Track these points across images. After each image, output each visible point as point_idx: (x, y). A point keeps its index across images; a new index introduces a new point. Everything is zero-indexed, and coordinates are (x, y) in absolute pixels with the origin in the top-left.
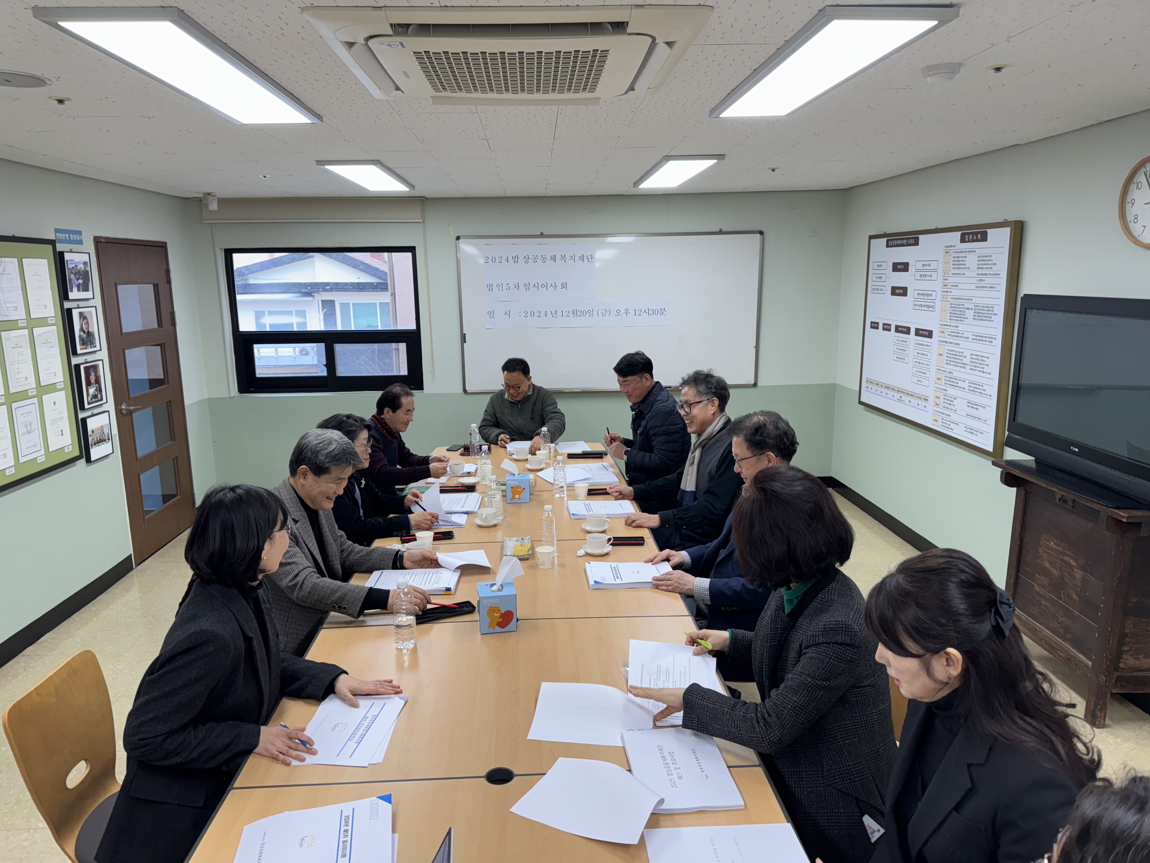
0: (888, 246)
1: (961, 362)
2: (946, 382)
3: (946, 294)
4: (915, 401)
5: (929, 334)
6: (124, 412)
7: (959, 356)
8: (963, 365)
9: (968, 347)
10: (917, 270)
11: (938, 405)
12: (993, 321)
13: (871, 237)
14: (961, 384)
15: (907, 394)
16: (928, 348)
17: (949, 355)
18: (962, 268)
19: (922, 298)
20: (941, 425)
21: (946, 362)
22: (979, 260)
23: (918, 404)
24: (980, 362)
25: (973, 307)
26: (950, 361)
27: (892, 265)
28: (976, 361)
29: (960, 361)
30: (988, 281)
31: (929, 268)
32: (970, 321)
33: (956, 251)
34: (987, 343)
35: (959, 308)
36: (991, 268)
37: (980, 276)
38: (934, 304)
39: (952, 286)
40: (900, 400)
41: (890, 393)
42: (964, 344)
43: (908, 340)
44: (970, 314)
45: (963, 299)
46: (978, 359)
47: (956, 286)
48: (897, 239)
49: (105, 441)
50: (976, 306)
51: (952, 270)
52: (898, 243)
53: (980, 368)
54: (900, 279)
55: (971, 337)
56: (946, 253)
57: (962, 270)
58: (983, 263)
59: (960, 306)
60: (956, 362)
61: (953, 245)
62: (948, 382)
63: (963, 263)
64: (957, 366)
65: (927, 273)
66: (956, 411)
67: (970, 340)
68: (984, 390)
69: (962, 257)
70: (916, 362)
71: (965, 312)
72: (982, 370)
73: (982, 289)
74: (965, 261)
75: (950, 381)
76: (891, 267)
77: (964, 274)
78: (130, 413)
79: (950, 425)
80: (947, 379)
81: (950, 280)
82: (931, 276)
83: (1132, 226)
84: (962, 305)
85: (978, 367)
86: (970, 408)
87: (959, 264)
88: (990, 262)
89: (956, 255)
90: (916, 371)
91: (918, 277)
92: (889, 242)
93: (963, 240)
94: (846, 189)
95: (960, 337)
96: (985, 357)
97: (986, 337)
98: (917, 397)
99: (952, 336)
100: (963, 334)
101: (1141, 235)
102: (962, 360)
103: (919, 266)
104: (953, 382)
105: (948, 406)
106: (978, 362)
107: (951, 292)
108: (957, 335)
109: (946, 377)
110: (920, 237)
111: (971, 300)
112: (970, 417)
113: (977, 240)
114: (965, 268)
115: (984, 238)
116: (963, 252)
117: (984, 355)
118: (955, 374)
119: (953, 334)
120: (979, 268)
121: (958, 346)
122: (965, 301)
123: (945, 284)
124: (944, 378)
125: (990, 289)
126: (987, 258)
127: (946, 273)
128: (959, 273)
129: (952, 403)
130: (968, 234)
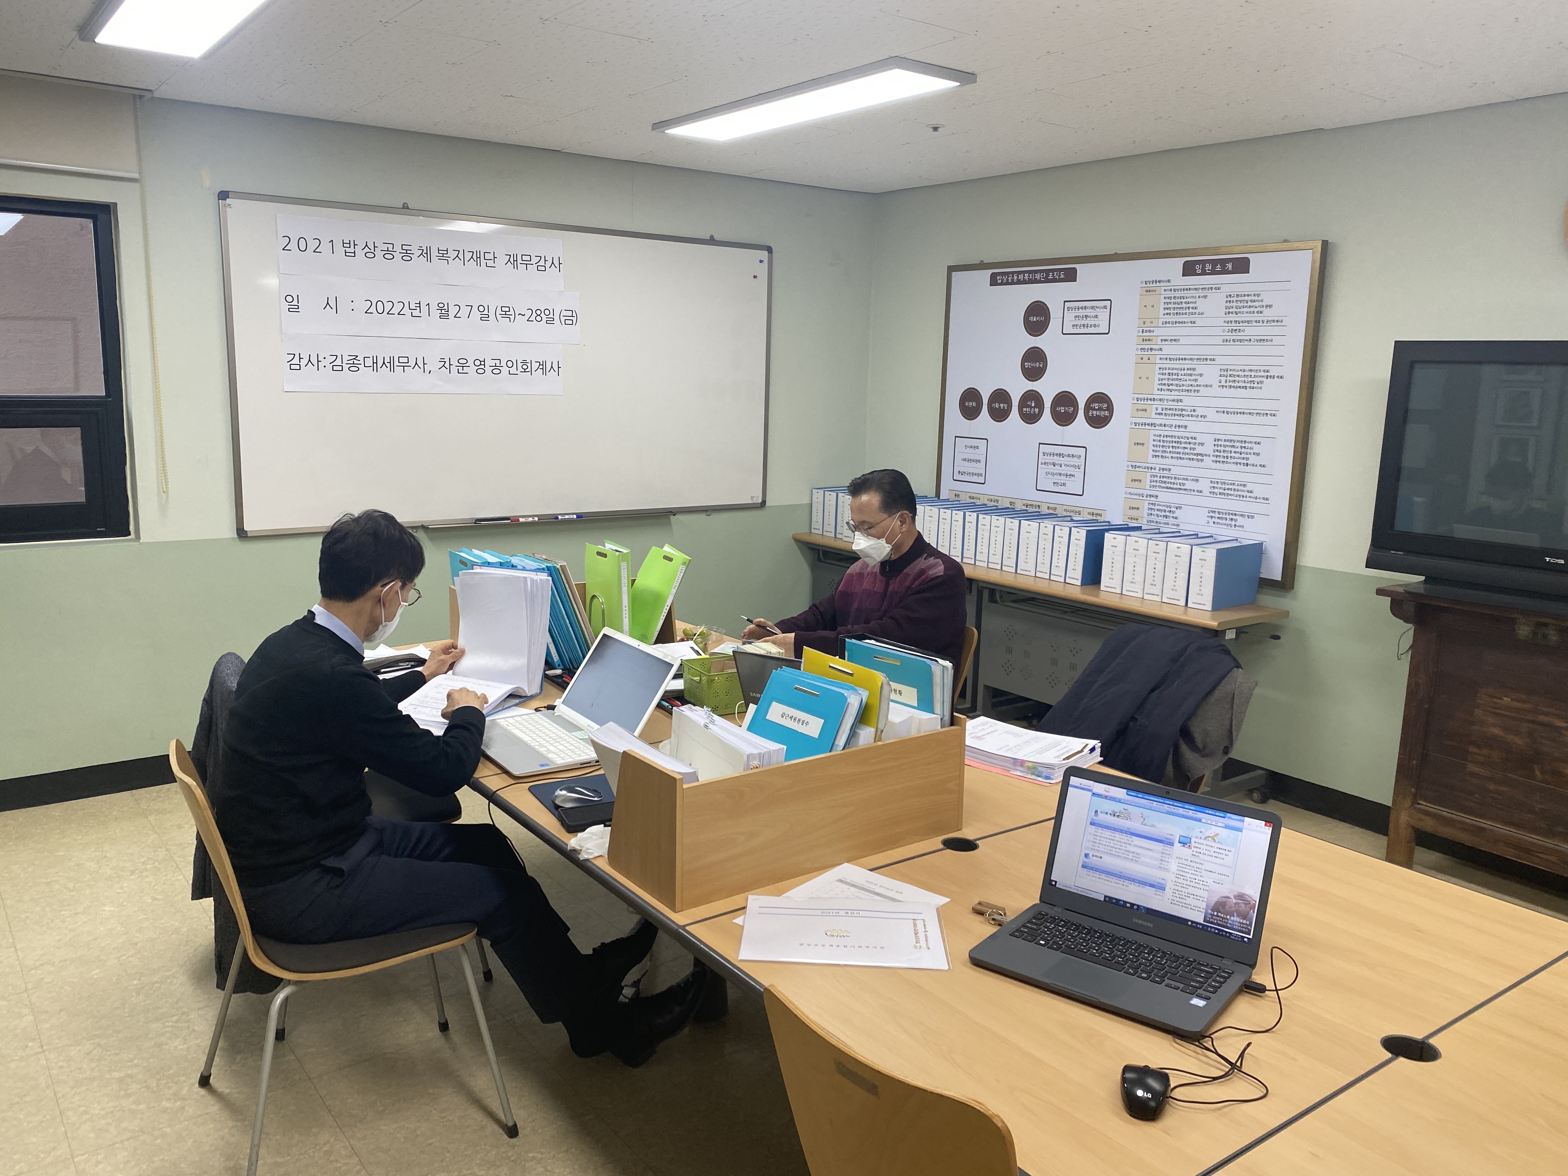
1: (1192, 451)
2: (1154, 484)
3: (1150, 352)
7: (1186, 443)
8: (1195, 457)
13: (953, 269)
14: (1189, 485)
17: (1160, 444)
22: (1230, 302)
26: (1165, 452)
28: (1227, 449)
29: (1188, 451)
30: (1251, 331)
33: (1173, 288)
36: (1261, 312)
37: (1234, 324)
39: (1165, 340)
42: (1194, 426)
45: (1191, 359)
46: (1232, 446)
47: (1175, 340)
51: (1162, 316)
53: (1240, 458)
56: (1148, 291)
57: (1187, 316)
58: (1239, 304)
61: (1164, 278)
63: (1191, 305)
64: (1181, 459)
69: (1189, 297)
72: (1245, 461)
73: (1238, 343)
74: (1195, 303)
75: (1165, 482)
77: (1192, 322)
81: (1157, 332)
85: (1233, 458)
87: (1181, 308)
88: (1256, 304)
89: (1172, 294)
92: (1000, 276)
93: (1189, 270)
95: (1188, 415)
96: (1251, 442)
106: (1233, 450)
107: (1161, 349)
108: (1180, 412)
109: (1155, 476)
113: (1224, 272)
114: (1197, 313)
115: (1241, 268)
116: (1192, 289)
117: (1247, 439)
118: (1175, 471)
119: (1168, 412)
120: (1229, 313)
121: (1181, 429)
122: (1195, 362)
123: (1145, 338)
124: (1149, 478)
125: (1259, 343)
126: (1250, 298)
127: (1148, 322)
128: (1181, 320)
129: (1171, 515)
130: (1203, 262)
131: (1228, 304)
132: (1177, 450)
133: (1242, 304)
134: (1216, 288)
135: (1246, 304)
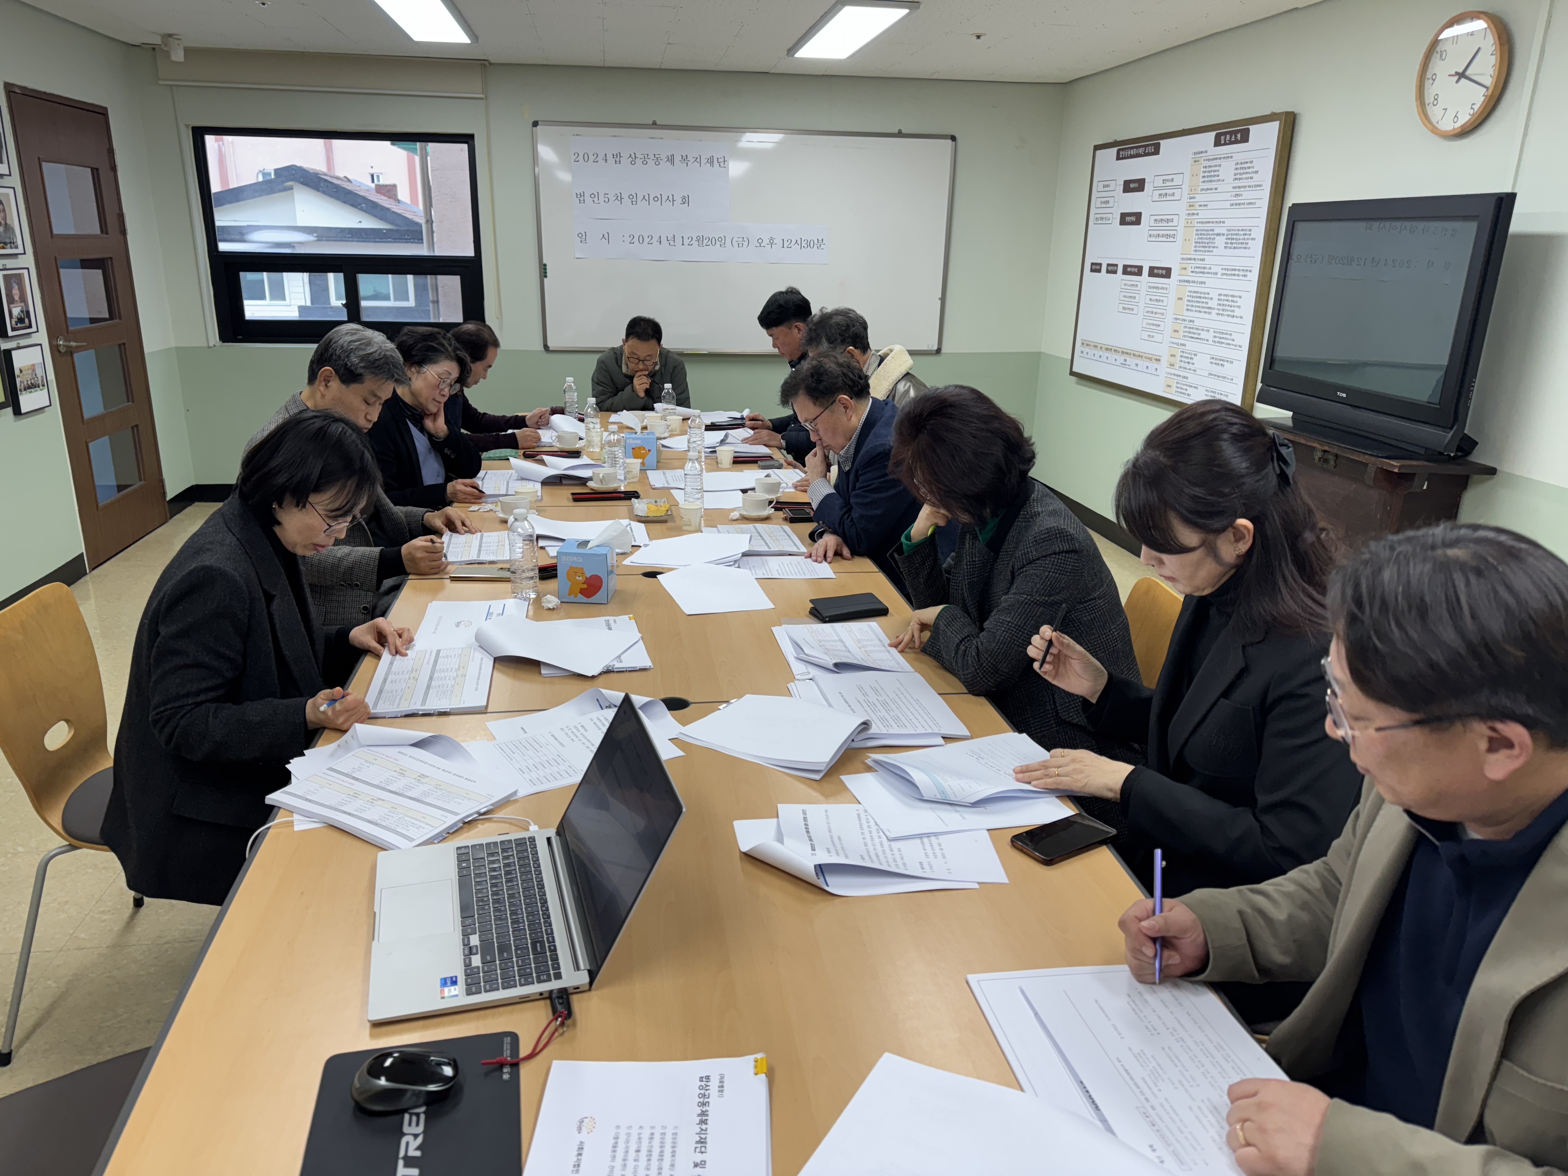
0: (1118, 158)
2: (1185, 334)
3: (1192, 217)
4: (1142, 364)
5: (1166, 273)
6: (63, 350)
7: (1204, 298)
8: (1207, 310)
9: (1215, 286)
10: (1156, 188)
11: (1173, 365)
12: (1249, 248)
13: (1097, 148)
14: (1204, 335)
15: (1134, 355)
16: (1164, 291)
17: (1191, 299)
18: (1214, 181)
19: (1160, 225)
20: (1176, 392)
21: (1186, 307)
22: (1237, 169)
23: (1147, 367)
24: (1230, 303)
25: (1226, 232)
26: (1192, 306)
27: (1123, 183)
28: (1225, 303)
29: (1204, 305)
30: (1247, 195)
31: (1172, 184)
32: (1221, 250)
33: (1208, 158)
34: (1241, 278)
35: (1207, 234)
36: (1252, 178)
37: (1237, 190)
39: (1201, 206)
40: (1124, 364)
41: (1112, 356)
42: (1210, 281)
43: (1139, 283)
44: (1220, 241)
45: (1213, 222)
46: (1227, 300)
47: (1205, 205)
48: (1131, 148)
49: (39, 387)
50: (1229, 230)
51: (1201, 184)
52: (1132, 153)
53: (1230, 311)
54: (1133, 202)
55: (1220, 272)
56: (1195, 161)
57: (1214, 183)
58: (1242, 171)
59: (1209, 232)
60: (1199, 307)
61: (1204, 150)
62: (1187, 334)
63: (1216, 173)
64: (1200, 312)
65: (1168, 192)
66: (1195, 371)
67: (1219, 275)
68: (1233, 340)
69: (1216, 166)
70: (1148, 312)
71: (1215, 239)
72: (1232, 314)
73: (1238, 207)
74: (1218, 171)
75: (1190, 332)
76: (1122, 187)
77: (1216, 189)
78: (70, 352)
79: (1186, 390)
80: (1187, 330)
82: (1173, 194)
83: (1430, 110)
84: (1211, 230)
85: (1227, 310)
86: (1214, 365)
87: (1211, 176)
88: (1250, 170)
89: (1208, 163)
90: (1147, 324)
91: (1156, 198)
92: (1121, 153)
93: (1217, 143)
94: (1066, 83)
95: (1207, 273)
96: (1237, 297)
97: (1239, 270)
98: (1146, 358)
99: (1196, 272)
100: (1210, 268)
101: (1440, 122)
102: (1207, 303)
103: (1159, 182)
104: (1194, 334)
105: (1186, 365)
106: (1228, 303)
107: (1198, 214)
108: (1202, 270)
109: (1186, 327)
110: (1161, 142)
111: (1224, 222)
112: (1213, 377)
113: (1236, 142)
114: (1219, 180)
115: (1245, 138)
116: (1216, 159)
117: (1236, 293)
118: (1197, 323)
119: (1198, 270)
120: (1236, 179)
121: (1203, 285)
122: (1215, 225)
123: (1191, 204)
124: (1183, 329)
125: (1248, 207)
126: (1247, 165)
127: (1193, 188)
128: (1210, 187)
129: (1191, 361)
130: (1225, 134)
131: (1236, 172)
132: (1199, 304)
134: (1230, 157)
135: (1245, 171)
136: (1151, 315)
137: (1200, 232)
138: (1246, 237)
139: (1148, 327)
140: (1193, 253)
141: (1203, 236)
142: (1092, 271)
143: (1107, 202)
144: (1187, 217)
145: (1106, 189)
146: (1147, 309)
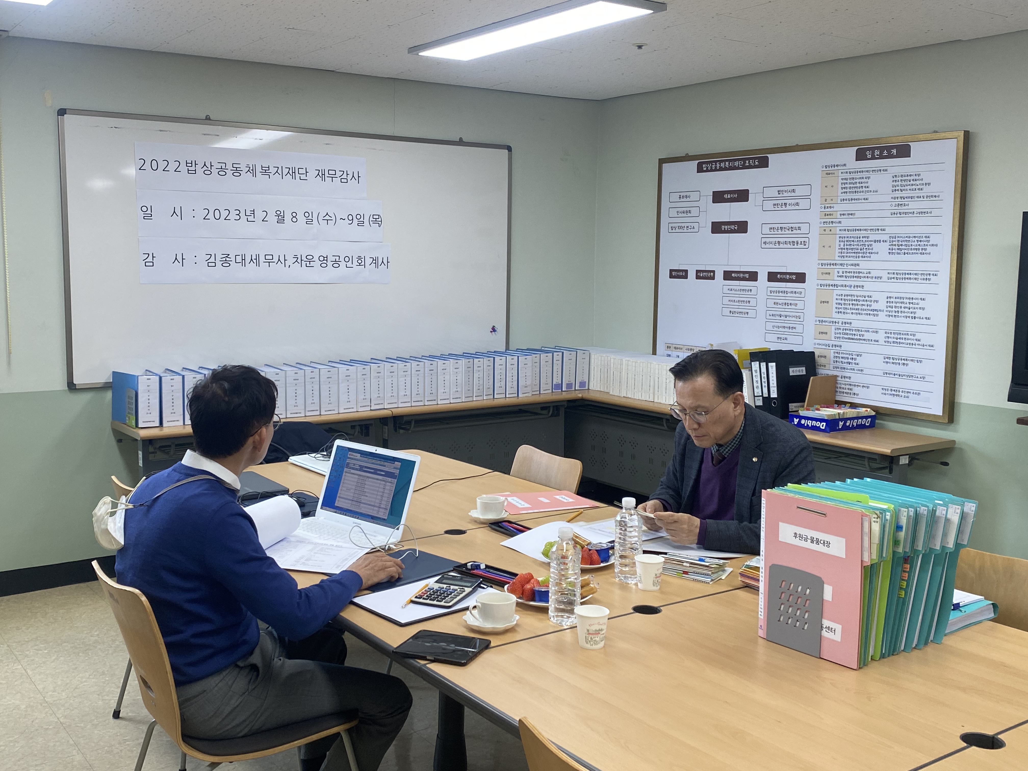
0: (700, 170)
1: (869, 308)
2: (839, 335)
3: (831, 225)
5: (800, 278)
7: (863, 301)
8: (871, 312)
9: (880, 290)
10: (766, 199)
12: (930, 254)
13: (662, 161)
14: (867, 336)
16: (797, 295)
17: (842, 302)
18: (862, 192)
19: (780, 233)
21: (835, 310)
22: (895, 181)
25: (888, 239)
26: (846, 308)
27: (711, 194)
28: (898, 305)
29: (865, 307)
30: (913, 205)
31: (793, 194)
32: (883, 256)
33: (848, 171)
34: (921, 281)
35: (859, 241)
36: (921, 189)
37: (899, 200)
38: (807, 240)
39: (843, 215)
42: (869, 285)
43: (752, 288)
45: (865, 230)
46: (902, 303)
47: (851, 214)
48: (723, 161)
50: (893, 237)
51: (840, 195)
52: (722, 166)
53: (908, 312)
54: (731, 212)
55: (885, 276)
56: (827, 174)
57: (860, 194)
58: (904, 183)
59: (861, 239)
60: (857, 309)
62: (842, 336)
63: (863, 185)
64: (860, 314)
65: (788, 202)
67: (885, 279)
68: (919, 340)
69: (861, 178)
70: (772, 315)
71: (871, 245)
72: (913, 315)
73: (903, 215)
74: (867, 183)
75: (847, 334)
76: (710, 198)
77: (865, 199)
80: (839, 331)
81: (836, 207)
82: (797, 204)
84: (864, 237)
85: (903, 312)
86: (890, 365)
87: (855, 187)
88: (918, 182)
89: (848, 176)
90: (774, 326)
91: (770, 208)
92: (704, 166)
93: (861, 156)
95: (865, 277)
96: (917, 299)
97: (916, 274)
99: (847, 277)
100: (869, 273)
102: (869, 305)
103: (773, 192)
104: (855, 335)
105: (845, 365)
106: (903, 305)
107: (840, 222)
108: (856, 275)
109: (838, 329)
110: (770, 156)
111: (882, 230)
112: (892, 376)
113: (890, 156)
114: (869, 192)
115: (904, 154)
116: (864, 172)
117: (915, 296)
118: (855, 324)
119: (848, 274)
120: (897, 190)
121: (859, 289)
122: (869, 232)
123: (827, 213)
124: (834, 331)
125: (921, 215)
126: (912, 178)
127: (828, 199)
128: (856, 197)
129: (853, 361)
130: (873, 149)
131: (894, 183)
132: (856, 307)
133: (906, 183)
134: (884, 170)
135: (909, 183)
136: (778, 318)
137: (846, 239)
138: (922, 243)
139: (775, 329)
140: (837, 258)
141: (852, 243)
142: (671, 276)
143: (690, 212)
144: (822, 225)
145: (682, 200)
146: (771, 313)
